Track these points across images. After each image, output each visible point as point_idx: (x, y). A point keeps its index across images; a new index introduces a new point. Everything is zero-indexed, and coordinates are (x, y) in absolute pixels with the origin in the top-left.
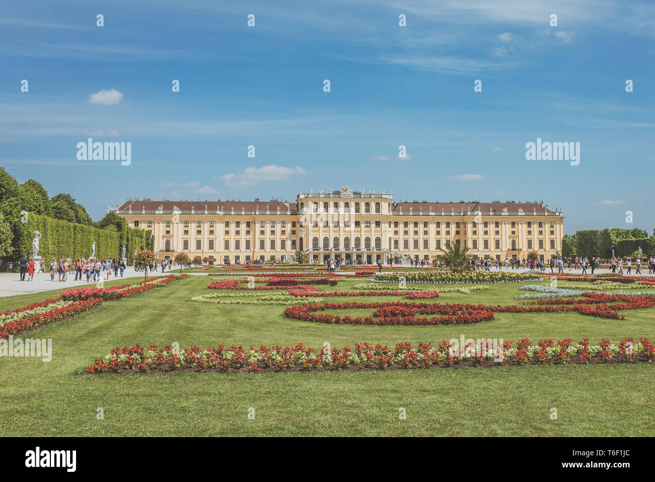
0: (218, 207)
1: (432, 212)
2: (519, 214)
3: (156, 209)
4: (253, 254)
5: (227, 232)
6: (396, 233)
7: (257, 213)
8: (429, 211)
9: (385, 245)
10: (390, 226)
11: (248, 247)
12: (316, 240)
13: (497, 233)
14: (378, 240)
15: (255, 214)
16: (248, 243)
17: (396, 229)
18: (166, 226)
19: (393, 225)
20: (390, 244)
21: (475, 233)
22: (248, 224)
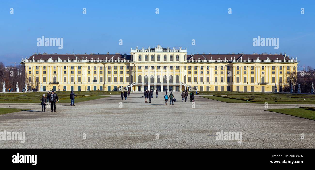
0: (83, 58)
1: (212, 59)
2: (267, 61)
3: (48, 59)
4: (104, 85)
5: (89, 72)
6: (190, 73)
7: (106, 61)
8: (210, 60)
9: (182, 81)
10: (185, 69)
11: (101, 81)
12: (140, 77)
13: (252, 73)
14: (177, 77)
15: (105, 62)
16: (101, 78)
17: (190, 71)
18: (54, 69)
19: (187, 68)
20: (185, 80)
21: (238, 73)
22: (101, 68)
